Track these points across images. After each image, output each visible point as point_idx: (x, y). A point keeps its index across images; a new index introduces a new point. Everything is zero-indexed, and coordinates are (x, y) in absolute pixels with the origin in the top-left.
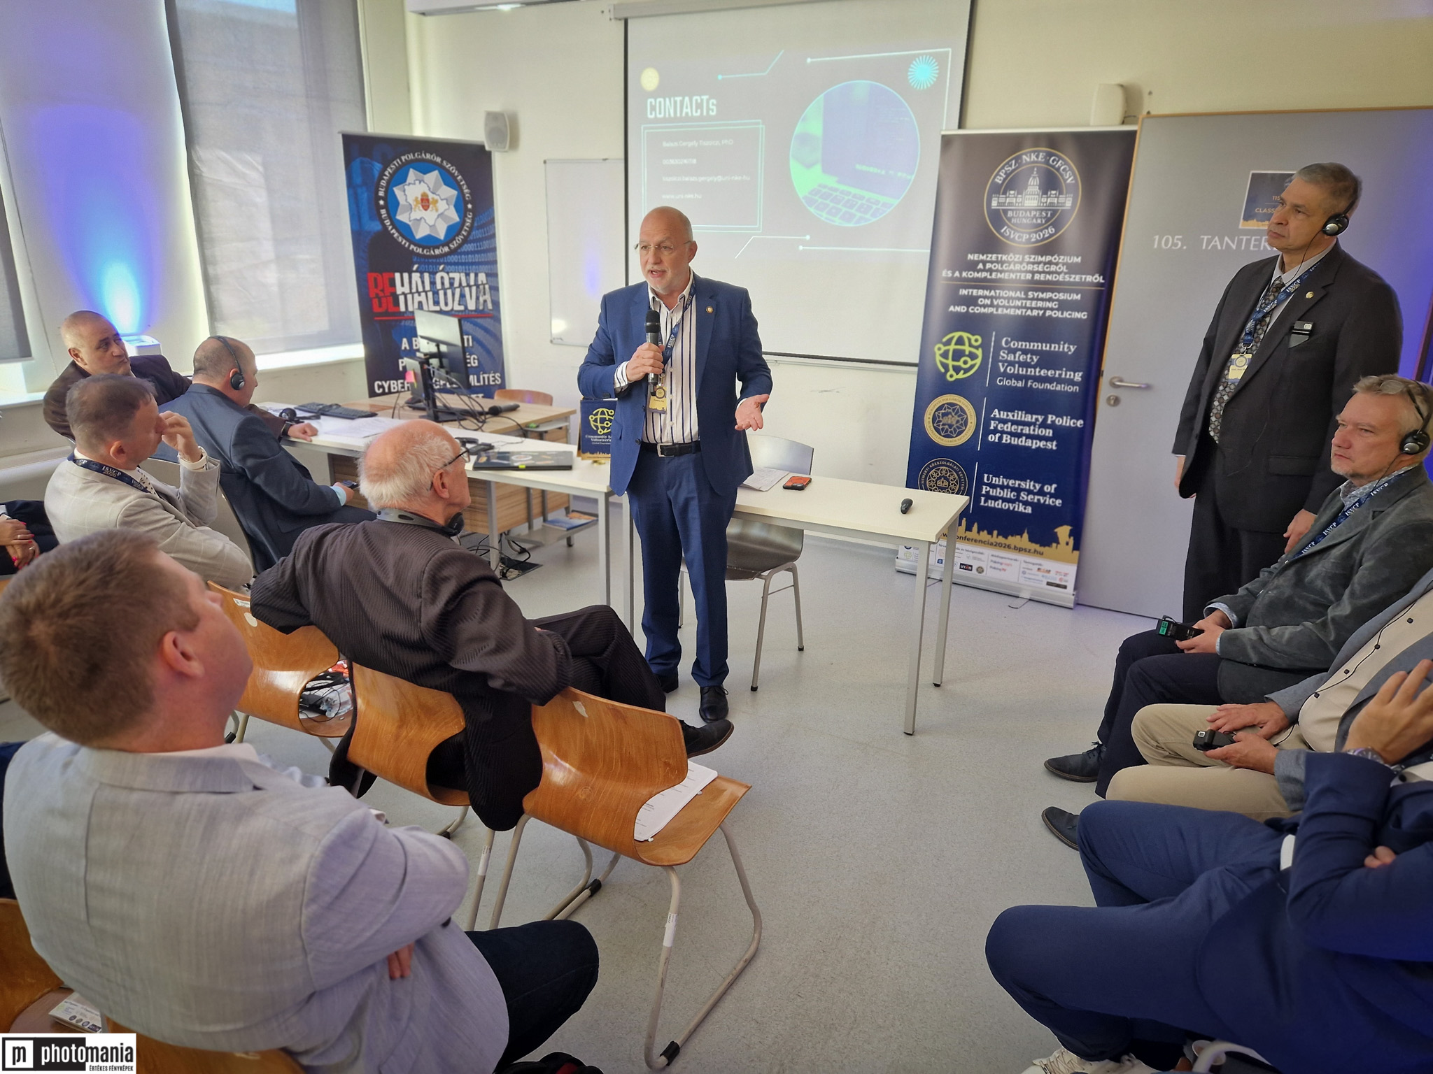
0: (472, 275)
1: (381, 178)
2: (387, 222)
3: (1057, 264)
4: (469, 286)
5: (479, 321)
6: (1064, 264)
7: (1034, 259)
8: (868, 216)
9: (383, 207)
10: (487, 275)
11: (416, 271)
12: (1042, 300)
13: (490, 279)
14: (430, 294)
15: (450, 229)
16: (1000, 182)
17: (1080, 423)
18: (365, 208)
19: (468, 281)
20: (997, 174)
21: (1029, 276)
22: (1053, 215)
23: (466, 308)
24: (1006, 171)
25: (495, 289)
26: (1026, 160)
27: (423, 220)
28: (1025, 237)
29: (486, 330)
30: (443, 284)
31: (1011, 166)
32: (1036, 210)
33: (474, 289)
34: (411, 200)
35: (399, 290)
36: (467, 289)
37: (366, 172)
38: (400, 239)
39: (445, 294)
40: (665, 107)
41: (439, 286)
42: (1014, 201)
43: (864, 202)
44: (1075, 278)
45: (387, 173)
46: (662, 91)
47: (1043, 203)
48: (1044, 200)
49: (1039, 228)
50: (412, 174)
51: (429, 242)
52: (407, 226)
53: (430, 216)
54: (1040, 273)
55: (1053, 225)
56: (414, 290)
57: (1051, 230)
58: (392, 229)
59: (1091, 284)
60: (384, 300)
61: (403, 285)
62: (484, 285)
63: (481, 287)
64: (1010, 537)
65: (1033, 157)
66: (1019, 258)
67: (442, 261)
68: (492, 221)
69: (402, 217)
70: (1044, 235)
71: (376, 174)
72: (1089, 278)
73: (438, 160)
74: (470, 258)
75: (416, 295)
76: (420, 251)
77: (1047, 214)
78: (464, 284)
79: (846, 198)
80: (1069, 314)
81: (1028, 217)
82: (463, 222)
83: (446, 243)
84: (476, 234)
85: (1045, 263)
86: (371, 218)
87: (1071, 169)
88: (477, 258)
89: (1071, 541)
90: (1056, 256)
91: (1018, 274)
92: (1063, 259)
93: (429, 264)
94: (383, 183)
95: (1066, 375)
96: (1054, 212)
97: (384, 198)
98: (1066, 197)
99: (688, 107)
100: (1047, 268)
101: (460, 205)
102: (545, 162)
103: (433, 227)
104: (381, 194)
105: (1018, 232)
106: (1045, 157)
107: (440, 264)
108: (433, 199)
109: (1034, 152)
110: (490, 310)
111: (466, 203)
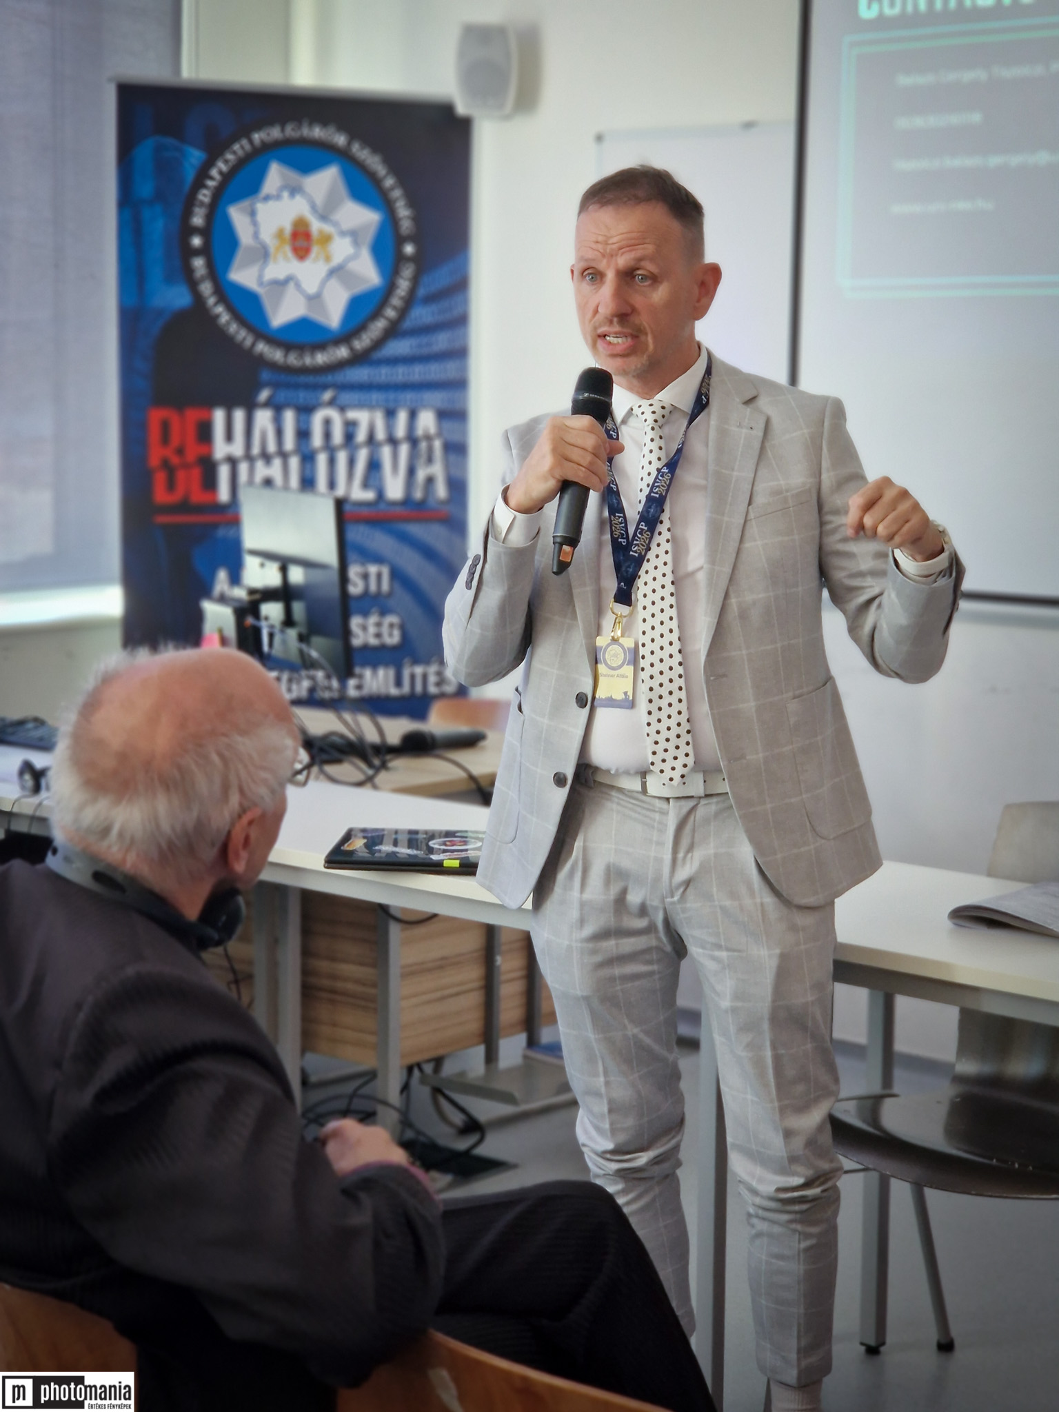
0: (402, 417)
1: (199, 184)
2: (206, 288)
4: (393, 441)
5: (415, 529)
9: (197, 252)
10: (442, 415)
11: (267, 404)
13: (448, 425)
14: (294, 462)
15: (355, 303)
18: (155, 253)
19: (390, 428)
23: (381, 495)
25: (457, 449)
27: (291, 285)
29: (429, 554)
30: (327, 435)
33: (404, 449)
34: (267, 236)
35: (221, 449)
36: (386, 452)
37: (166, 168)
38: (233, 328)
39: (332, 462)
41: (317, 440)
45: (214, 172)
50: (275, 175)
51: (303, 334)
52: (252, 298)
53: (310, 273)
56: (256, 450)
58: (216, 304)
60: (181, 475)
61: (229, 437)
62: (428, 438)
63: (423, 445)
67: (329, 378)
68: (460, 285)
69: (242, 275)
71: (190, 175)
73: (341, 140)
74: (401, 373)
75: (260, 464)
76: (277, 355)
78: (381, 435)
82: (389, 288)
83: (345, 337)
84: (422, 315)
86: (169, 279)
88: (417, 373)
93: (297, 386)
94: (204, 196)
97: (205, 232)
101: (386, 247)
102: (599, 138)
103: (315, 299)
104: (198, 220)
107: (325, 387)
108: (321, 232)
110: (443, 503)
111: (400, 240)
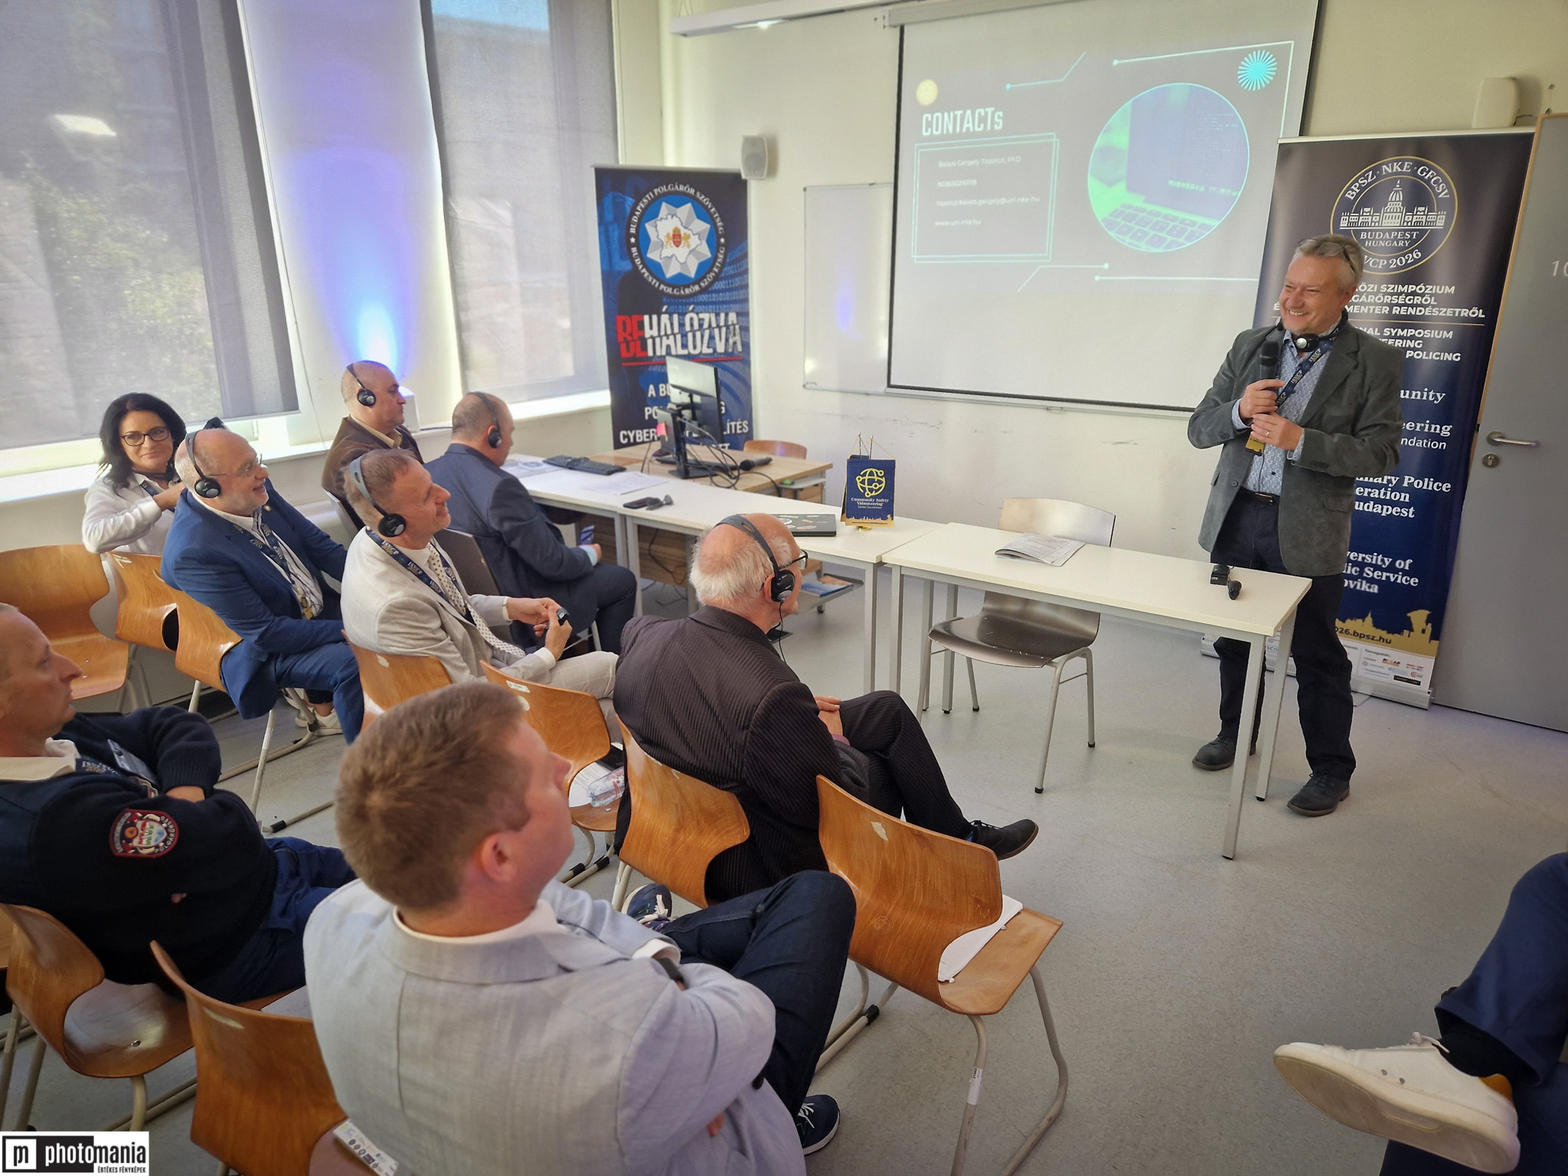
0: (722, 315)
1: (632, 214)
2: (638, 261)
3: (1422, 295)
4: (719, 327)
5: (729, 364)
6: (1431, 295)
7: (1393, 289)
8: (1181, 240)
9: (633, 245)
10: (738, 314)
11: (666, 313)
12: (1402, 338)
13: (740, 318)
14: (679, 337)
15: (701, 266)
16: (1352, 198)
17: (1446, 487)
18: (615, 246)
19: (717, 321)
20: (1349, 188)
21: (1385, 310)
22: (1419, 237)
23: (715, 350)
24: (1360, 184)
25: (745, 329)
26: (1386, 171)
27: (674, 258)
28: (1382, 263)
29: (735, 375)
30: (692, 325)
31: (1367, 179)
32: (1398, 231)
33: (724, 330)
34: (662, 237)
35: (648, 333)
36: (716, 331)
37: (618, 206)
38: (650, 279)
39: (694, 337)
40: (945, 122)
41: (688, 328)
42: (1370, 221)
43: (1177, 223)
44: (1445, 312)
45: (639, 208)
46: (940, 105)
47: (1408, 222)
48: (1408, 218)
49: (1401, 251)
50: (665, 208)
51: (680, 281)
52: (658, 266)
53: (681, 253)
54: (1401, 306)
55: (1420, 248)
56: (662, 333)
57: (1417, 255)
58: (642, 268)
59: (1468, 319)
60: (632, 344)
61: (651, 328)
62: (733, 325)
63: (731, 328)
64: (1348, 621)
65: (1396, 167)
66: (1373, 288)
67: (692, 300)
68: (745, 256)
69: (653, 255)
70: (1407, 260)
71: (628, 210)
72: (1465, 312)
73: (692, 191)
74: (721, 297)
75: (664, 338)
76: (669, 290)
77: (1412, 236)
78: (714, 325)
79: (1155, 219)
80: (1437, 356)
81: (1386, 240)
82: (715, 258)
83: (697, 281)
84: (729, 270)
85: (1407, 294)
86: (622, 258)
87: (1445, 181)
88: (727, 296)
89: (1429, 627)
90: (1421, 286)
91: (1372, 308)
92: (1431, 290)
93: (679, 304)
94: (635, 219)
95: (1430, 429)
96: (1422, 232)
97: (636, 236)
98: (1437, 215)
99: (970, 122)
100: (1410, 300)
101: (713, 241)
102: (805, 189)
103: (684, 264)
104: (633, 231)
105: (1373, 257)
106: (1412, 167)
107: (690, 304)
108: (685, 234)
109: (1397, 161)
110: (740, 352)
111: (719, 237)
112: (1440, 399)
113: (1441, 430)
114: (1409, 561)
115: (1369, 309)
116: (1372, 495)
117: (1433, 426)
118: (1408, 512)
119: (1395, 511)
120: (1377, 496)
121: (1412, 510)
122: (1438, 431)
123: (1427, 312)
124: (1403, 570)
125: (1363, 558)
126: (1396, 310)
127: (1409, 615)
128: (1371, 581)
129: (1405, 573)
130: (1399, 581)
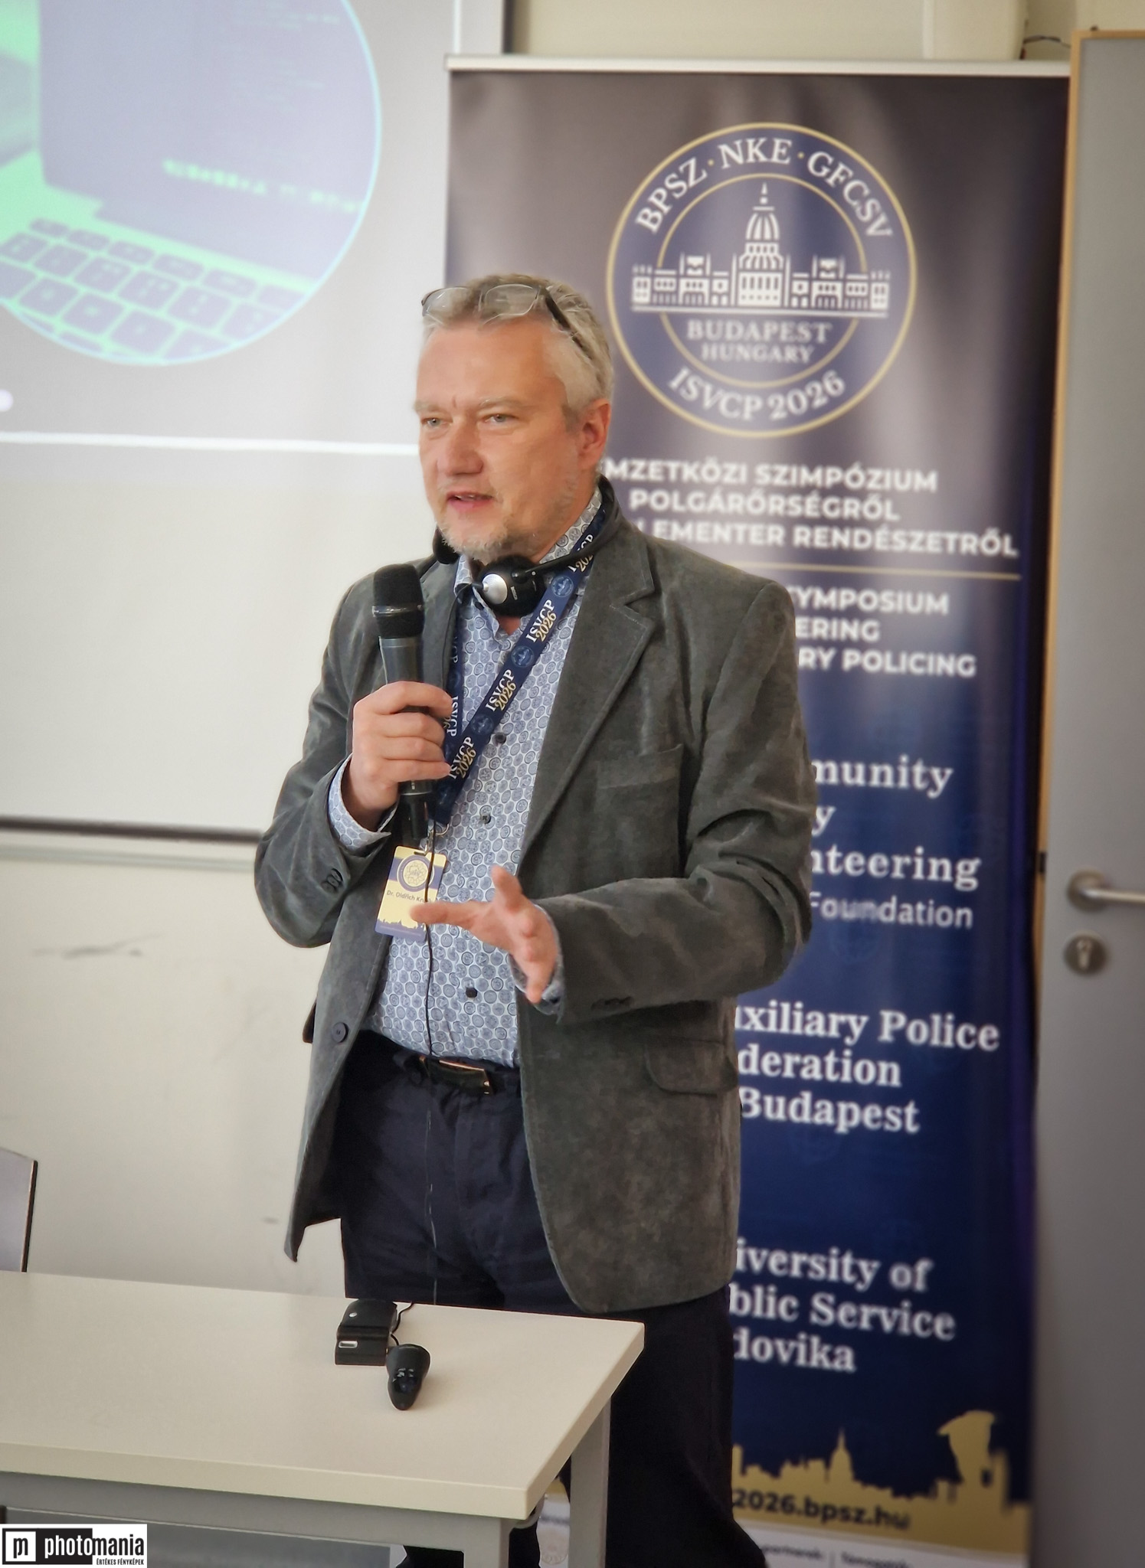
3: (862, 495)
6: (884, 496)
7: (788, 476)
8: (215, 332)
12: (828, 613)
16: (654, 227)
17: (987, 1037)
20: (643, 202)
21: (776, 535)
22: (834, 336)
24: (670, 192)
26: (730, 159)
28: (751, 405)
31: (684, 177)
32: (779, 319)
42: (705, 290)
43: (198, 283)
44: (924, 543)
47: (800, 297)
48: (800, 287)
49: (799, 376)
54: (812, 523)
55: (840, 366)
57: (833, 385)
59: (977, 561)
64: (787, 1470)
65: (754, 150)
66: (737, 475)
70: (811, 400)
72: (970, 543)
77: (815, 333)
79: (136, 269)
80: (919, 663)
81: (752, 342)
85: (825, 493)
87: (878, 192)
89: (999, 1468)
90: (855, 470)
91: (741, 528)
92: (881, 481)
95: (927, 869)
96: (838, 327)
98: (870, 282)
100: (832, 507)
105: (728, 388)
106: (792, 153)
109: (756, 134)
112: (941, 784)
113: (954, 873)
114: (923, 1266)
115: (734, 533)
116: (804, 1074)
117: (934, 863)
118: (903, 1117)
119: (868, 1116)
120: (817, 1075)
121: (911, 1110)
122: (947, 877)
123: (879, 540)
124: (909, 1294)
125: (805, 1268)
126: (802, 536)
127: (944, 1430)
128: (833, 1335)
129: (920, 1302)
130: (905, 1329)
